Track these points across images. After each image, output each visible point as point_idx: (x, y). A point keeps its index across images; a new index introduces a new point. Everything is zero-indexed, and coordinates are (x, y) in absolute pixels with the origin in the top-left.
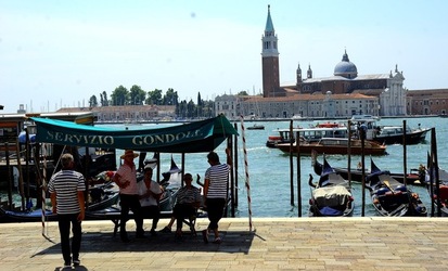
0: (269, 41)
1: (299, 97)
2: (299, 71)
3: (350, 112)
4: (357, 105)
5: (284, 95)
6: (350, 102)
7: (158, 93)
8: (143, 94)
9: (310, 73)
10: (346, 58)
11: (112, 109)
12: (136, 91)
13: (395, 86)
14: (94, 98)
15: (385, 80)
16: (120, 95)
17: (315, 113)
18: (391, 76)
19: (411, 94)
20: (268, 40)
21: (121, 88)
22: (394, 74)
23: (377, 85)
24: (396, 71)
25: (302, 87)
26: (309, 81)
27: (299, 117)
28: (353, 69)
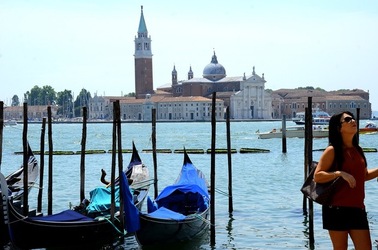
2: (174, 73)
9: (191, 75)
10: (214, 60)
15: (239, 82)
18: (244, 79)
24: (254, 73)
28: (221, 71)
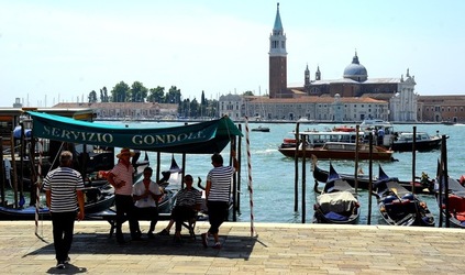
0: (278, 40)
1: (307, 99)
2: (307, 73)
3: (359, 116)
4: (366, 109)
5: (291, 97)
6: (359, 106)
7: (160, 90)
8: (145, 91)
9: (318, 75)
10: (356, 61)
11: (111, 105)
12: (138, 87)
13: (406, 91)
14: (93, 93)
15: (396, 84)
16: (121, 91)
17: (322, 116)
18: (402, 81)
19: (422, 100)
20: (276, 38)
21: (122, 83)
22: (405, 79)
23: (388, 89)
24: (408, 75)
25: (309, 88)
26: (317, 83)
27: (306, 120)
28: (363, 72)
